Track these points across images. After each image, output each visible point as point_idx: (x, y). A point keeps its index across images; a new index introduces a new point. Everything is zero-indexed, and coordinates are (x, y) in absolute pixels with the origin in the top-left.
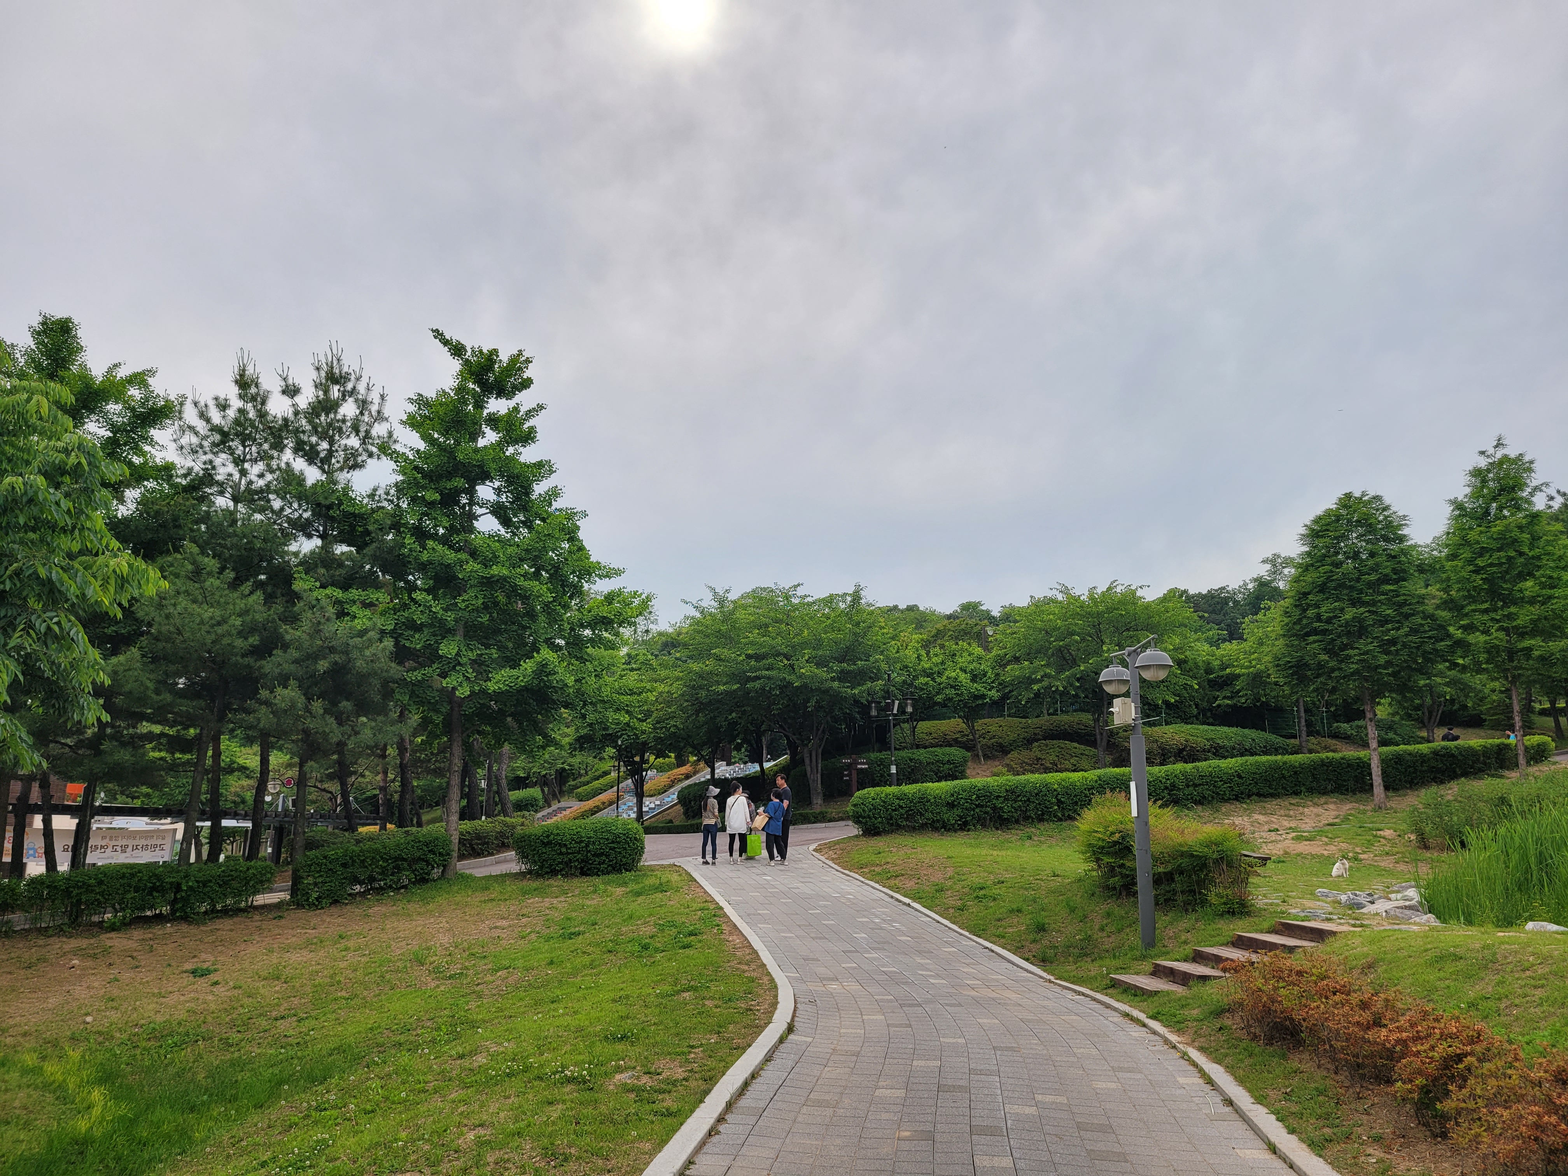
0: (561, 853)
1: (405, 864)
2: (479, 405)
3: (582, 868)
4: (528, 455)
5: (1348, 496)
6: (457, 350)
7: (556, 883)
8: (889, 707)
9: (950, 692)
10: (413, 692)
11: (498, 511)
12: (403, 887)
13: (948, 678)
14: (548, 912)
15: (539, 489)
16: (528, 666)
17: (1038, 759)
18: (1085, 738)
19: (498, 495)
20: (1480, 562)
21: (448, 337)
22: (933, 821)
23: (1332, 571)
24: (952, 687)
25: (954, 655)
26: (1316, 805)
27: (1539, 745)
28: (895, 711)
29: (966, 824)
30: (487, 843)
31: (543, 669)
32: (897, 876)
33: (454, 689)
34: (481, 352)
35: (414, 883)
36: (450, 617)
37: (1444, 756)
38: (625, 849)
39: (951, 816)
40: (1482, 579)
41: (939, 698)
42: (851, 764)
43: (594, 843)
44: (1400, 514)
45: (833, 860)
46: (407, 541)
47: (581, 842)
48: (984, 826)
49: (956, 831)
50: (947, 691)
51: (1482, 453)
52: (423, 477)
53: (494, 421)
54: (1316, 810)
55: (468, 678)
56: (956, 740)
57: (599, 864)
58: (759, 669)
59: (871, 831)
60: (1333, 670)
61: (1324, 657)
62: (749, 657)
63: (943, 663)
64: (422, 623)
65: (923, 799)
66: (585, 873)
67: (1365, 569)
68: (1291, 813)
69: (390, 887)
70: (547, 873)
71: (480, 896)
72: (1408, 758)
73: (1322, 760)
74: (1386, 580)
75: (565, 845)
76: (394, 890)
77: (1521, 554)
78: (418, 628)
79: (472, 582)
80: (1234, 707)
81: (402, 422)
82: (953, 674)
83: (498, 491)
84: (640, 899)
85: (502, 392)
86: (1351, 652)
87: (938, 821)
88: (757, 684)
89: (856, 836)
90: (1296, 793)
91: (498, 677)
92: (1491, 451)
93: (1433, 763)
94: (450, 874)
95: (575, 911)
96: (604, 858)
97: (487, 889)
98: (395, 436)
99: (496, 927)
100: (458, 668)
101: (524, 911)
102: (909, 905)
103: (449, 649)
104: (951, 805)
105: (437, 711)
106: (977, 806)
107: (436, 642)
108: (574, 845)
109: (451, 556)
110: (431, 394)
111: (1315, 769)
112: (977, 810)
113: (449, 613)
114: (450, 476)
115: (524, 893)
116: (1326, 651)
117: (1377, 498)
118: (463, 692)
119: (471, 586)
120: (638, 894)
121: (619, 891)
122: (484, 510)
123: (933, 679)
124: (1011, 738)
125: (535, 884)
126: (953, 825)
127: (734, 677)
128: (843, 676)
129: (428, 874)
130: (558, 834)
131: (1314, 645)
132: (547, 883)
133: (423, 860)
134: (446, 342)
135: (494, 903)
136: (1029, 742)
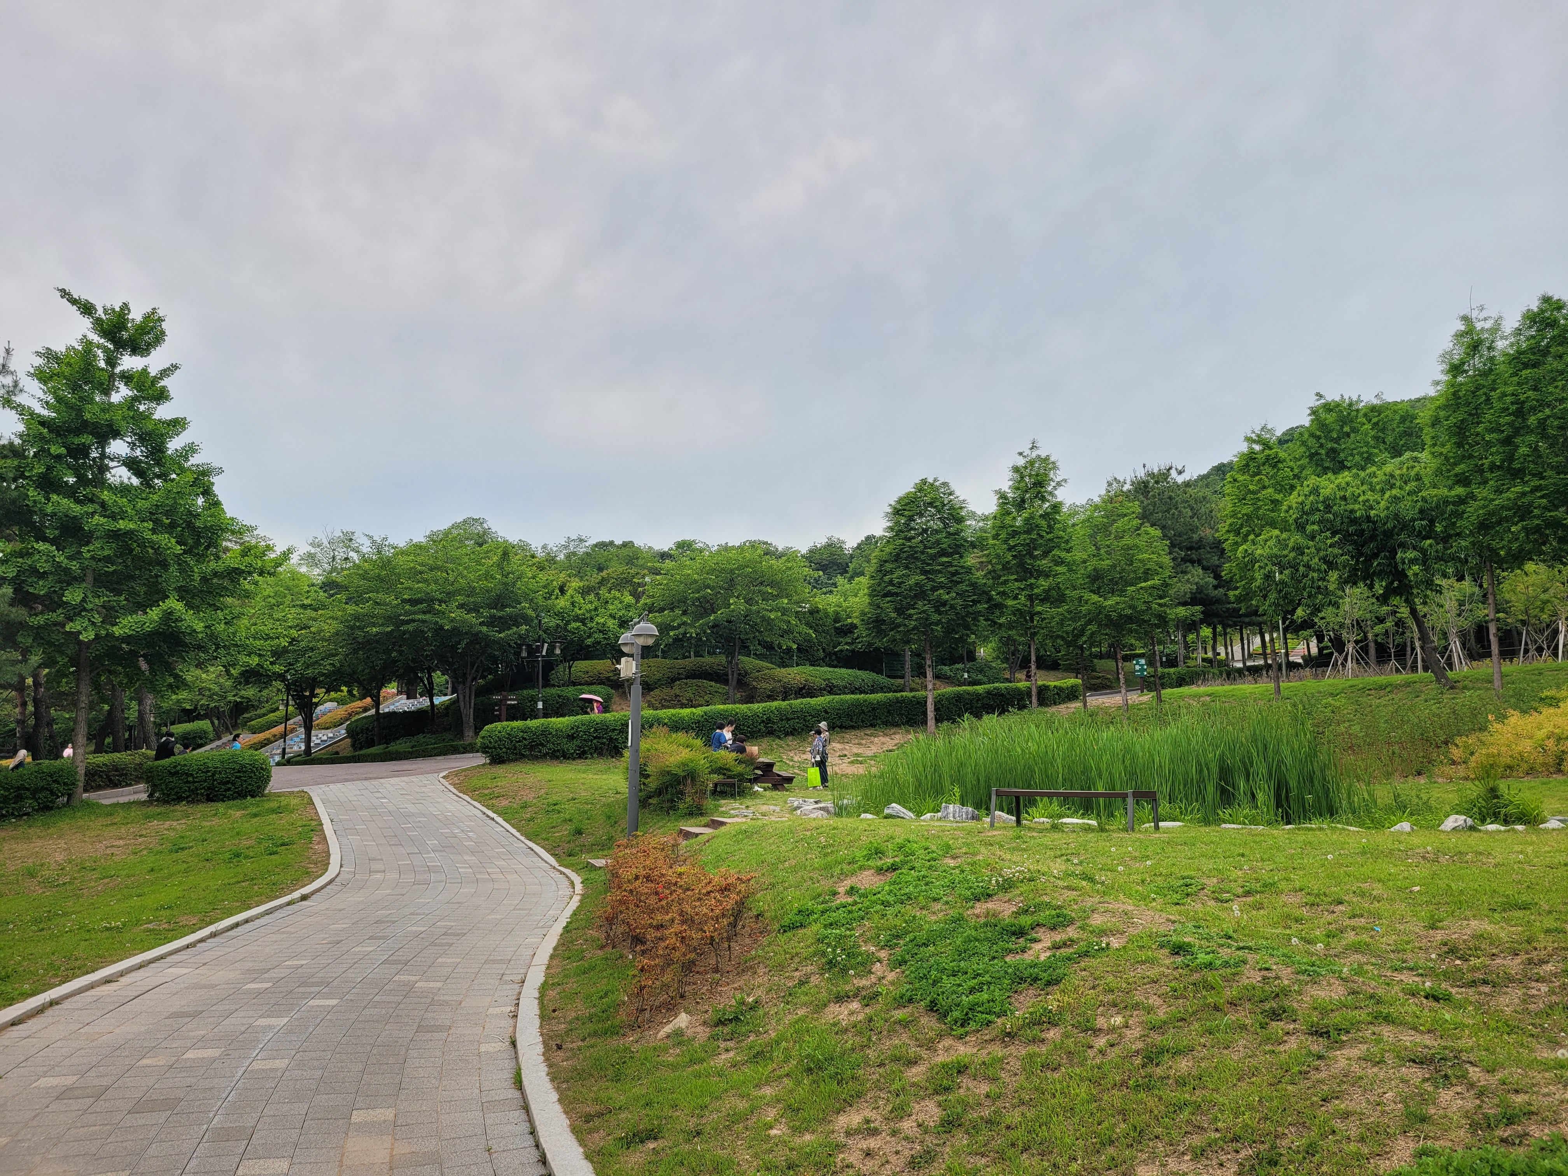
0: (188, 782)
1: (28, 793)
2: (111, 362)
3: (208, 795)
4: (163, 412)
5: (924, 481)
6: (87, 309)
7: (182, 807)
8: (539, 649)
9: (598, 636)
10: (38, 634)
11: (131, 464)
12: (25, 814)
13: (598, 623)
14: (165, 832)
15: (174, 445)
16: (154, 614)
17: (676, 696)
18: (719, 677)
19: (132, 449)
20: (1011, 543)
21: (76, 296)
22: (554, 751)
23: (904, 544)
24: (600, 631)
25: (607, 602)
26: (885, 735)
27: (1072, 687)
28: (544, 653)
29: (584, 753)
30: (126, 774)
31: (168, 615)
32: (498, 797)
33: (80, 633)
34: (113, 310)
35: (37, 811)
36: (74, 566)
37: (995, 695)
38: (251, 777)
39: (570, 747)
40: (1012, 556)
41: (589, 642)
42: (501, 700)
43: (220, 773)
44: (961, 498)
45: (454, 785)
46: (30, 494)
47: (208, 771)
48: (601, 755)
49: (574, 759)
50: (596, 636)
51: (1020, 454)
52: (50, 431)
53: (127, 378)
54: (882, 739)
55: (93, 623)
56: (608, 678)
57: (226, 791)
58: (415, 613)
59: (497, 760)
60: (899, 626)
61: (894, 615)
62: (404, 601)
63: (596, 609)
64: (45, 572)
65: (545, 732)
66: (210, 799)
67: (929, 544)
68: (864, 742)
69: (13, 814)
70: (173, 800)
71: (102, 821)
72: (967, 696)
73: (897, 698)
74: (943, 553)
75: (192, 775)
76: (16, 817)
77: (1042, 537)
78: (43, 576)
79: (99, 534)
80: (853, 651)
81: (30, 374)
82: (602, 620)
83: (132, 446)
84: (255, 820)
85: (138, 347)
86: (912, 611)
87: (558, 751)
88: (410, 627)
89: (484, 765)
90: (873, 726)
91: (125, 622)
92: (1027, 452)
93: (986, 701)
94: (75, 802)
95: (190, 830)
96: (229, 786)
97: (111, 815)
98: (21, 385)
99: (112, 846)
100: (83, 614)
101: (144, 832)
102: (493, 819)
103: (73, 596)
104: (571, 737)
105: (62, 653)
106: (595, 738)
107: (61, 589)
108: (200, 774)
109: (77, 509)
110: (59, 347)
111: (890, 706)
112: (595, 741)
113: (75, 563)
114: (78, 432)
115: (147, 817)
116: (896, 610)
117: (945, 484)
118: (88, 636)
119: (97, 538)
120: (256, 815)
121: (239, 814)
122: (115, 464)
123: (584, 624)
124: (656, 677)
125: (161, 809)
126: (572, 754)
127: (390, 619)
128: (492, 622)
129: (52, 802)
130: (185, 765)
131: (887, 605)
132: (172, 808)
133: (47, 789)
134: (74, 302)
135: (115, 827)
136: (672, 681)
